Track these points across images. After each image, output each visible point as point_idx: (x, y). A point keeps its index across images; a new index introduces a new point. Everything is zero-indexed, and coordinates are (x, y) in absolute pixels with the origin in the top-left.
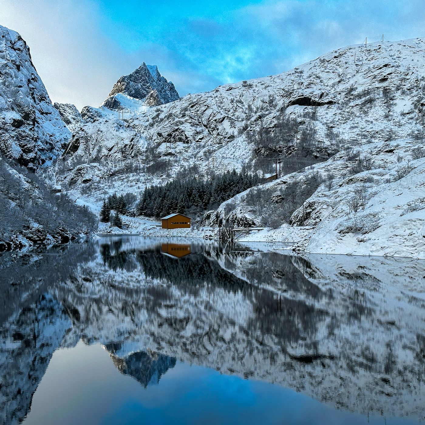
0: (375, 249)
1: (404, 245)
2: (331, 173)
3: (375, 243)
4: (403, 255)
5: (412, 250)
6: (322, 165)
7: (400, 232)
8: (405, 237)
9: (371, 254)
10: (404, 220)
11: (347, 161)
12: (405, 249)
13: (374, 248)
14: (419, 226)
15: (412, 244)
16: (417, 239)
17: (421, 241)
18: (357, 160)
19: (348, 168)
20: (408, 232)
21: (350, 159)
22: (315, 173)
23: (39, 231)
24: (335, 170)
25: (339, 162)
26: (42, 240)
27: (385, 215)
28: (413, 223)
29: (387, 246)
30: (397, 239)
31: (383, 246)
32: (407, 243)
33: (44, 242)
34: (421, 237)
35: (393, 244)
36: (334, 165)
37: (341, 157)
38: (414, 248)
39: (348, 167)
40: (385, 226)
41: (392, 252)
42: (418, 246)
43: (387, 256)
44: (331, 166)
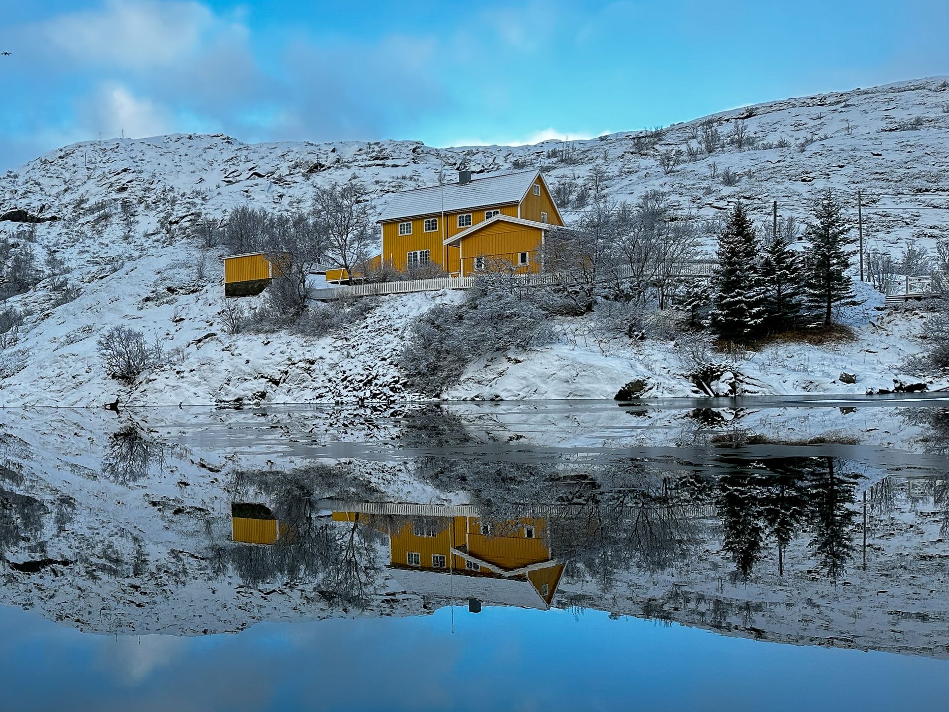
0: (12, 399)
1: (48, 390)
2: (28, 307)
3: (15, 389)
4: (46, 403)
5: (58, 397)
6: (18, 297)
7: (49, 372)
8: (51, 379)
9: (7, 405)
10: (55, 356)
11: (51, 291)
12: (49, 395)
13: (12, 397)
14: (71, 363)
15: (58, 388)
16: (65, 381)
17: (69, 384)
18: (64, 290)
19: (52, 301)
20: (57, 371)
21: (55, 289)
22: (8, 309)
24: (35, 304)
25: (40, 293)
27: (37, 351)
28: (66, 360)
29: (28, 393)
30: (42, 383)
31: (23, 394)
32: (53, 388)
34: (71, 377)
35: (36, 390)
36: (34, 297)
37: (45, 287)
38: (61, 394)
39: (51, 299)
40: (32, 366)
41: (34, 401)
42: (65, 390)
43: (26, 407)
44: (30, 299)
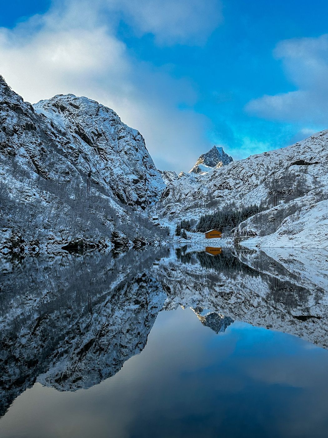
0: (297, 244)
1: (314, 240)
2: (304, 203)
3: (298, 240)
4: (313, 246)
5: (318, 244)
6: (300, 198)
7: (314, 233)
8: (315, 236)
9: (294, 247)
10: (317, 225)
11: (314, 195)
12: (314, 243)
13: (297, 243)
14: (325, 228)
15: (319, 240)
16: (322, 236)
17: (324, 238)
18: (321, 195)
19: (315, 200)
20: (318, 232)
21: (317, 194)
22: (295, 204)
23: (124, 239)
24: (307, 201)
25: (309, 197)
26: (126, 244)
27: (308, 223)
28: (322, 227)
29: (304, 242)
30: (311, 237)
31: (302, 242)
32: (316, 239)
33: (127, 245)
34: (324, 235)
35: (308, 240)
36: (306, 198)
37: (312, 194)
38: (320, 242)
39: (315, 199)
40: (306, 229)
41: (307, 245)
42: (322, 241)
43: (303, 248)
44: (305, 199)
